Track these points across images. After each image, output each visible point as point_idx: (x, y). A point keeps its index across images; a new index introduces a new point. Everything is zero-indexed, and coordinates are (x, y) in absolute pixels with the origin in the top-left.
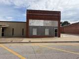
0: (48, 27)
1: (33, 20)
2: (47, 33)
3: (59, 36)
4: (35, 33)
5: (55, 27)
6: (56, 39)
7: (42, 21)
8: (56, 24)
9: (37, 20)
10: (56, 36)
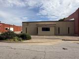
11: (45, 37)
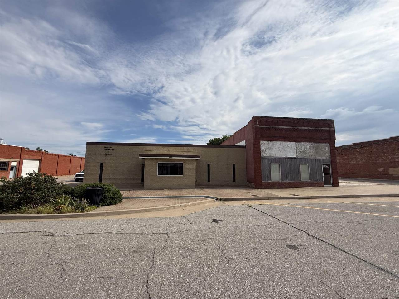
0: (306, 160)
1: (271, 143)
2: (305, 176)
3: (336, 184)
4: (276, 176)
5: (324, 160)
6: (328, 190)
7: (292, 144)
8: (324, 150)
9: (278, 143)
10: (327, 182)
11: (167, 193)
